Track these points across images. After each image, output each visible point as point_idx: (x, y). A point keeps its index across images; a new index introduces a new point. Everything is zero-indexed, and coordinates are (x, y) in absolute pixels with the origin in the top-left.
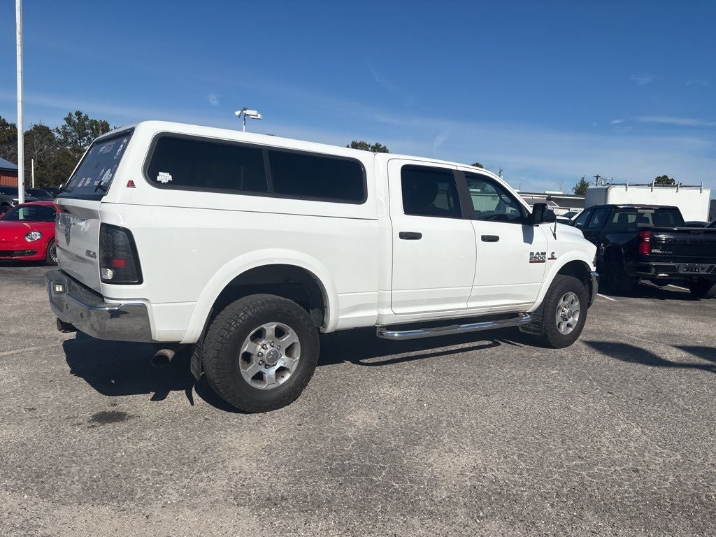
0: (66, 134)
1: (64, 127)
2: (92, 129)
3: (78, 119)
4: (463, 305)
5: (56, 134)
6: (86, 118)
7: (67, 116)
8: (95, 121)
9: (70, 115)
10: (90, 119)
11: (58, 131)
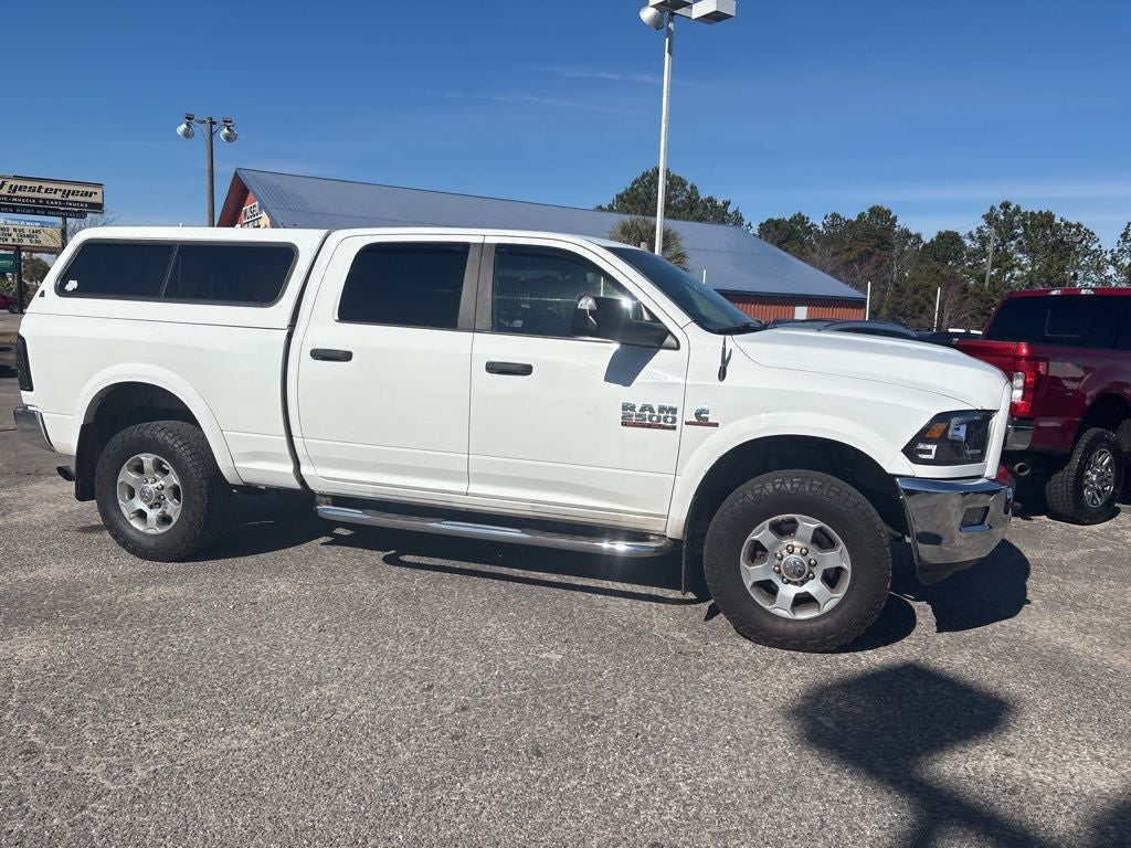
0: (984, 240)
1: (980, 230)
2: (1025, 225)
3: (1004, 214)
4: (462, 487)
5: (968, 242)
6: (1017, 210)
7: (987, 211)
8: (1032, 213)
9: (992, 208)
10: (1023, 210)
11: (971, 236)
